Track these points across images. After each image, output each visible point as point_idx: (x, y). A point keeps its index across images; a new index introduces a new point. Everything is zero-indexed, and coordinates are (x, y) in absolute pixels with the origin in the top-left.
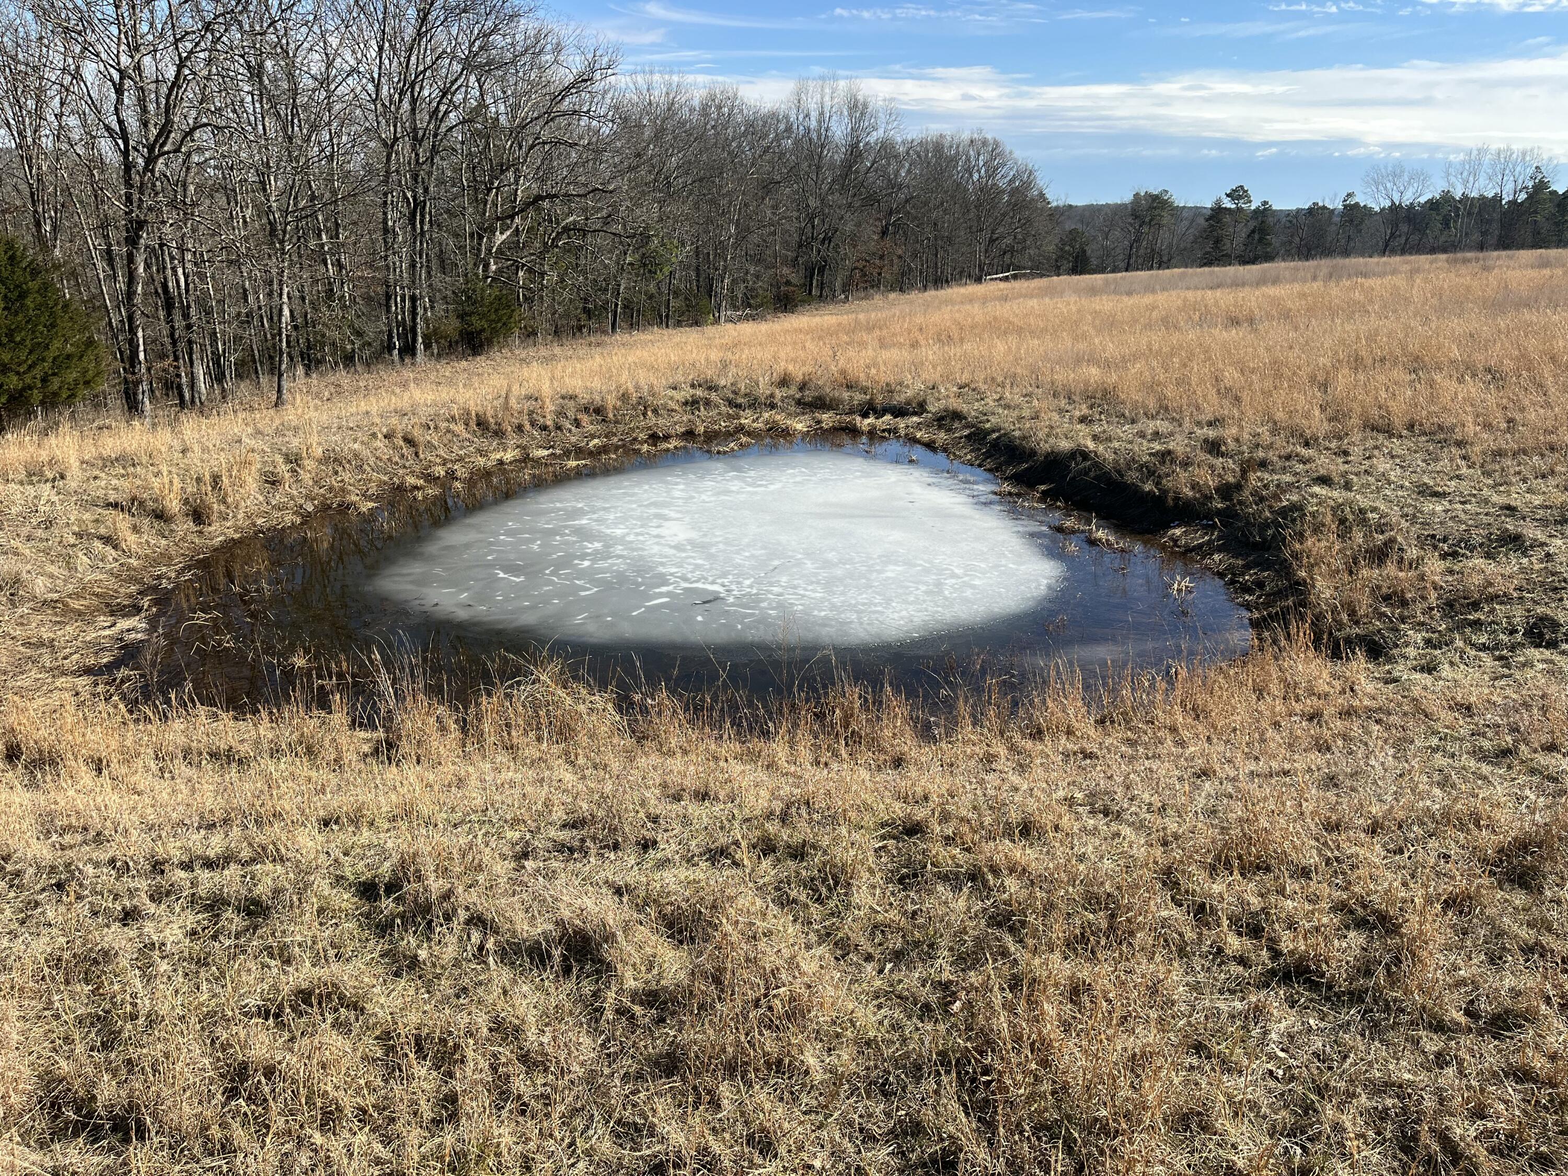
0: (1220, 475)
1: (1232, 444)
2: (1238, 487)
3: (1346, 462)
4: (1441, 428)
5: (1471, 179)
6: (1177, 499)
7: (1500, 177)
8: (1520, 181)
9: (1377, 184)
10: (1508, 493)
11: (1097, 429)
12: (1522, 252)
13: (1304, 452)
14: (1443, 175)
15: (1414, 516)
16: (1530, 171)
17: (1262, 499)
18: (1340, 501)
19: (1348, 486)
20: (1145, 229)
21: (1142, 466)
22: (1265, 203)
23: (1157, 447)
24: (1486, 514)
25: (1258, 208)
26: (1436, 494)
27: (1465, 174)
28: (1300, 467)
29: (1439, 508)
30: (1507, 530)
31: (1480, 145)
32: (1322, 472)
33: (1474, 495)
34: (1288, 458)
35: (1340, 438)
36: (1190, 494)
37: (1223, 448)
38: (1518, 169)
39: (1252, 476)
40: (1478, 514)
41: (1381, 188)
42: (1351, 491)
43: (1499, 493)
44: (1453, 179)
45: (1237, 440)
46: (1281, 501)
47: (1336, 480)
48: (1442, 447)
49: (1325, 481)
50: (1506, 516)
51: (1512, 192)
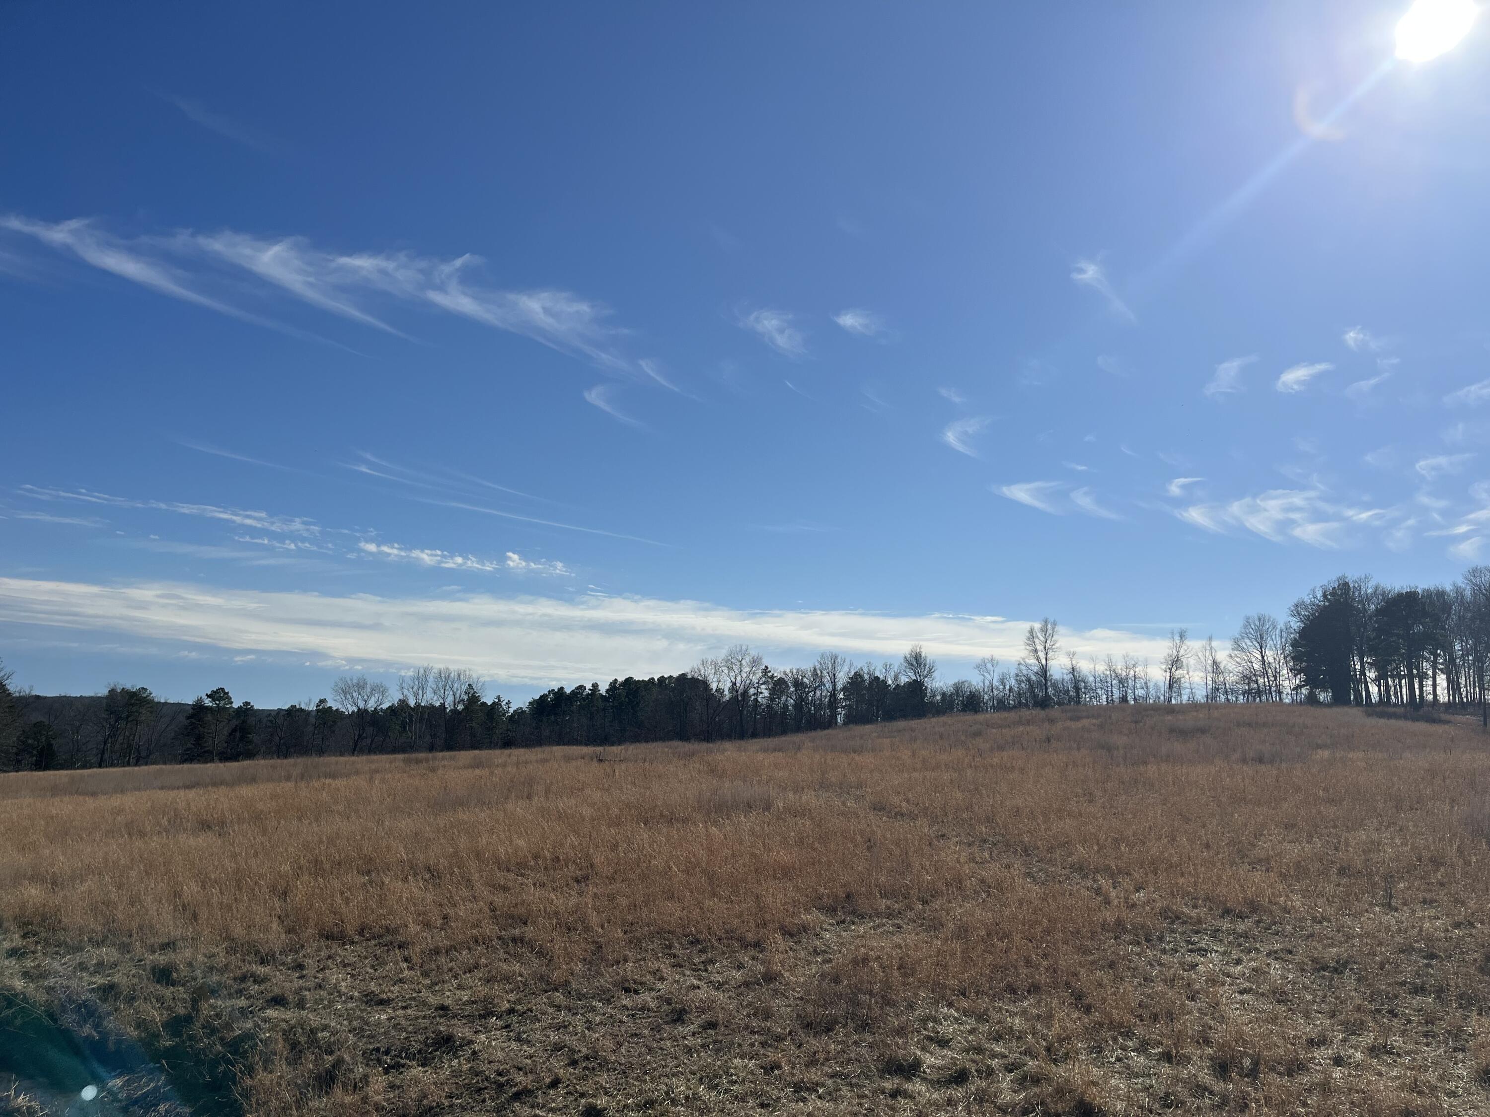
0: (169, 1008)
1: (184, 970)
2: (188, 1020)
3: (301, 977)
4: (388, 929)
5: (420, 692)
6: (119, 1042)
7: (442, 691)
8: (458, 695)
9: (345, 693)
10: (442, 991)
11: (29, 963)
12: (462, 752)
13: (261, 970)
14: (398, 688)
15: (362, 1030)
16: (464, 687)
17: (213, 1031)
18: (293, 1022)
19: (301, 1005)
20: (122, 724)
21: (79, 1007)
22: (247, 703)
23: (99, 980)
24: (424, 1017)
25: (240, 708)
26: (382, 1002)
27: (415, 688)
28: (254, 989)
29: (384, 1017)
30: (441, 1032)
31: (426, 665)
32: (277, 991)
33: (414, 998)
34: (243, 979)
35: (297, 952)
36: (135, 1033)
37: (175, 975)
38: (456, 685)
39: (204, 1006)
40: (417, 1018)
41: (348, 696)
42: (303, 1009)
43: (434, 993)
44: (406, 692)
45: (190, 965)
46: (233, 1030)
47: (291, 998)
48: (388, 951)
49: (278, 1001)
50: (441, 1016)
51: (452, 704)
